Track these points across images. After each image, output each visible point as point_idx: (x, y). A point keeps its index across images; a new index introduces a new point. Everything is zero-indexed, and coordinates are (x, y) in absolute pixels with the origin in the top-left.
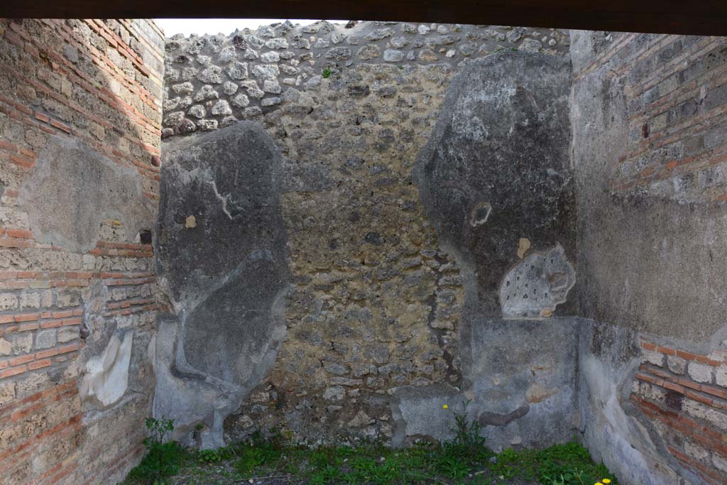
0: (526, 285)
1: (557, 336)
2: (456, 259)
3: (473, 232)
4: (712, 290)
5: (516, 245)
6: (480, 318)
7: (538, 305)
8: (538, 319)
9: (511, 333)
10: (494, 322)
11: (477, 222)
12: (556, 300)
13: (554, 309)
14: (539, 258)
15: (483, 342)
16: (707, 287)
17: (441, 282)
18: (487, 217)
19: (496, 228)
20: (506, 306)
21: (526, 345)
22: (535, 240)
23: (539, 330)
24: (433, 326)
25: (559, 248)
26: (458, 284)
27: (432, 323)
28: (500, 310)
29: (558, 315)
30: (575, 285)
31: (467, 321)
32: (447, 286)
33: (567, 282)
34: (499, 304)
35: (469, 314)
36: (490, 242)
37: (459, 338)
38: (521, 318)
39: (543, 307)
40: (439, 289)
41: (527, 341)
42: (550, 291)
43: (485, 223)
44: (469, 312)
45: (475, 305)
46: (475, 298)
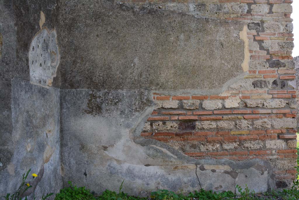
4: (223, 62)
5: (39, 15)
8: (46, 87)
9: (35, 98)
10: (25, 84)
12: (53, 74)
15: (19, 105)
16: (219, 60)
25: (55, 33)
28: (29, 73)
30: (59, 65)
31: (6, 80)
33: (56, 61)
34: (28, 67)
38: (39, 84)
42: (51, 65)
44: (8, 69)
45: (13, 62)
46: (14, 54)
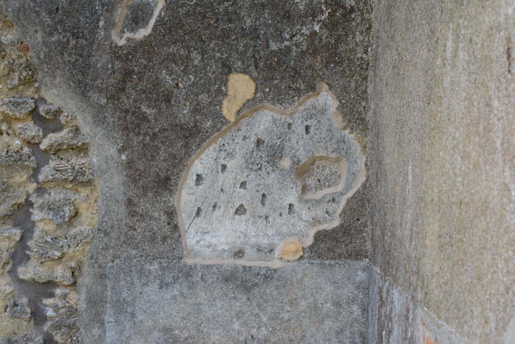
0: (243, 185)
1: (315, 307)
2: (80, 122)
3: (118, 58)
5: (219, 91)
6: (129, 258)
7: (270, 232)
8: (269, 264)
9: (203, 296)
10: (163, 269)
11: (128, 35)
12: (316, 221)
13: (309, 241)
14: (275, 121)
15: (133, 315)
17: (46, 173)
18: (152, 22)
19: (173, 49)
20: (192, 231)
21: (236, 326)
22: (268, 79)
23: (270, 290)
24: (21, 277)
25: (326, 99)
26: (85, 179)
27: (20, 269)
28: (178, 240)
29: (320, 256)
30: (364, 186)
31: (100, 267)
32: (59, 183)
33: (343, 179)
34: (176, 227)
35: (106, 249)
36: (157, 84)
37: (82, 306)
38: (229, 262)
39: (282, 236)
40: (40, 190)
41: (239, 315)
42: (300, 200)
43: (147, 39)
44: (106, 245)
45: (119, 228)
46: (119, 211)
